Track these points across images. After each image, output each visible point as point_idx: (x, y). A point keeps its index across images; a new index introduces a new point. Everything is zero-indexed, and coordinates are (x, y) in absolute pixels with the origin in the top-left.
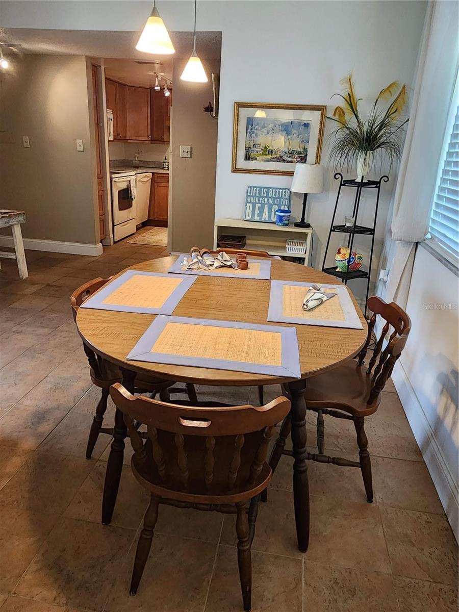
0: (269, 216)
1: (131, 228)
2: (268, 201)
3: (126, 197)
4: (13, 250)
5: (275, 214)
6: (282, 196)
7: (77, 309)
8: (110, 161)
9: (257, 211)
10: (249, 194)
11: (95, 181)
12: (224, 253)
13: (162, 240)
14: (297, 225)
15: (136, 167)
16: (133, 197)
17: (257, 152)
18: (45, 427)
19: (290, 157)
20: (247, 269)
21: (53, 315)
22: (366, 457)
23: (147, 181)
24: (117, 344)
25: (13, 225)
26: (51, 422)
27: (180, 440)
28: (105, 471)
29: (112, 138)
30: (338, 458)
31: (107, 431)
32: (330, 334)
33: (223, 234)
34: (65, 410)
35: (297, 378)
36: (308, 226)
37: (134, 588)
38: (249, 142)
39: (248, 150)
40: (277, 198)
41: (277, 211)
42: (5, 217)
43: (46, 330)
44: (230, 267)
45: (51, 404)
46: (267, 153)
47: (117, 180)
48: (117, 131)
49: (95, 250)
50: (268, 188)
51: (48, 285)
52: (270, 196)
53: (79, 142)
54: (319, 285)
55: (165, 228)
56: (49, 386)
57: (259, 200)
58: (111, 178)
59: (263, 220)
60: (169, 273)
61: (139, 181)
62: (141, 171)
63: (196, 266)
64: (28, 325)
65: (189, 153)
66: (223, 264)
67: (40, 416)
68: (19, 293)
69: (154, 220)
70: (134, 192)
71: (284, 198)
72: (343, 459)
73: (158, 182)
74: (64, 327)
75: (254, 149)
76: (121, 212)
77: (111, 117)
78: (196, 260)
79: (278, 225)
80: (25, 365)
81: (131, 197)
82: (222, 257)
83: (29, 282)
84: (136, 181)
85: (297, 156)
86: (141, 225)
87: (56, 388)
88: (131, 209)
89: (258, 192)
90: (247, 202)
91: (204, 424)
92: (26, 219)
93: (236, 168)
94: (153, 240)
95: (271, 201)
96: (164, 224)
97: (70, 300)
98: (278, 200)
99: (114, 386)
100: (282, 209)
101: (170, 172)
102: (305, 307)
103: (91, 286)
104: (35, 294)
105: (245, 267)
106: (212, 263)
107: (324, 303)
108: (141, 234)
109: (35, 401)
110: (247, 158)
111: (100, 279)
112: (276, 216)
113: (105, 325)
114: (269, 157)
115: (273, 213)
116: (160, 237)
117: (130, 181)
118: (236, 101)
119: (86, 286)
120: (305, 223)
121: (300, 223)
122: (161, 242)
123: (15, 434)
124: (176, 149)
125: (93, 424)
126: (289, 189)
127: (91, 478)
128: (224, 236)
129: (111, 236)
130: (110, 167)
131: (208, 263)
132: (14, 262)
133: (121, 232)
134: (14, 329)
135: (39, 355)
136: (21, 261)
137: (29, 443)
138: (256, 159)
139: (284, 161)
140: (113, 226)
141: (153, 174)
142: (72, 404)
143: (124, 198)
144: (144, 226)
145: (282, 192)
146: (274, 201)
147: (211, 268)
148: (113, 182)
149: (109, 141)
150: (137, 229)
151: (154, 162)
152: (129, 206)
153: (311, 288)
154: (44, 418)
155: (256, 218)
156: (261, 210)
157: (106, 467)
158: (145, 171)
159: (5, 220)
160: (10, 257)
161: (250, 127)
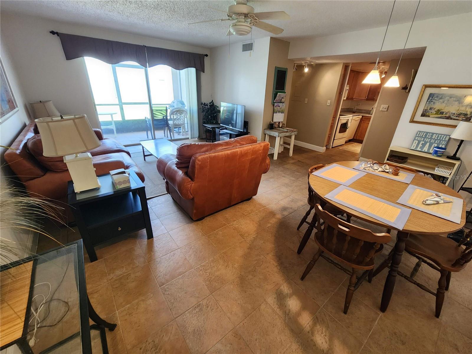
0: (429, 149)
1: (343, 141)
2: (430, 141)
3: (344, 127)
4: (289, 144)
5: (433, 149)
6: (443, 139)
7: (310, 174)
8: (341, 109)
9: (420, 145)
10: (418, 135)
11: (331, 118)
12: (387, 165)
13: (357, 150)
14: (448, 157)
15: (354, 112)
16: (348, 127)
17: (432, 113)
18: (286, 213)
19: (456, 117)
20: (397, 176)
21: (298, 174)
22: (441, 293)
23: (358, 120)
24: (322, 191)
25: (292, 135)
26: (288, 212)
27: (336, 232)
28: (303, 237)
29: (345, 99)
30: (421, 285)
31: (307, 223)
32: (433, 219)
33: (393, 154)
34: (293, 210)
35: (400, 230)
36: (458, 159)
37: (302, 278)
38: (427, 107)
39: (425, 111)
40: (439, 140)
41: (435, 147)
42: (290, 132)
43: (294, 179)
44: (388, 172)
45: (289, 206)
46: (439, 113)
47: (342, 119)
48: (349, 94)
49: (322, 149)
50: (433, 134)
51: (299, 161)
52: (433, 138)
53: (329, 101)
54: (440, 194)
55: (361, 144)
56: (290, 199)
57: (424, 139)
58: (339, 118)
59: (423, 151)
60: (353, 168)
61: (354, 119)
62: (356, 115)
63: (368, 168)
64: (288, 175)
65: (386, 109)
66: (383, 170)
67: (284, 209)
68: (287, 162)
69: (356, 139)
70: (349, 125)
71: (444, 141)
72: (425, 287)
73: (364, 121)
74: (300, 179)
75: (430, 111)
76: (339, 134)
77: (348, 89)
78: (369, 166)
79: (433, 155)
80: (284, 189)
81: (347, 127)
82: (385, 167)
83: (292, 158)
84: (352, 120)
85: (463, 116)
86: (348, 141)
87: (292, 201)
88: (345, 133)
89: (424, 135)
90: (415, 139)
91: (347, 230)
92: (297, 133)
93: (413, 120)
94: (352, 149)
95: (432, 141)
96: (361, 142)
97: (308, 170)
98: (439, 141)
99: (317, 204)
100: (440, 146)
101: (372, 116)
102: (424, 202)
103: (317, 167)
104: (293, 163)
105: (396, 174)
106: (377, 169)
107: (439, 204)
108: (347, 145)
109: (284, 203)
110: (423, 115)
111: (321, 165)
112: (433, 150)
113: (319, 183)
114: (440, 116)
115: (432, 148)
116: (357, 148)
117: (348, 120)
118: (424, 84)
119: (316, 166)
120: (456, 157)
121: (452, 156)
122: (357, 151)
123: (275, 211)
124: (379, 106)
125: (303, 218)
126: (450, 136)
127: (297, 236)
128: (393, 155)
129: (331, 144)
130: (340, 112)
131: (375, 168)
132: (289, 149)
133: (337, 143)
134: (283, 175)
135: (289, 187)
136: (291, 149)
137: (279, 216)
138: (429, 116)
139: (451, 119)
140: (334, 140)
141: (363, 116)
142: (296, 209)
143: (342, 128)
144: (349, 141)
145: (443, 137)
146: (435, 141)
147: (376, 171)
148: (340, 120)
149: (343, 100)
150: (345, 143)
151: (365, 110)
152: (345, 131)
153: (434, 194)
154: (286, 210)
155: (419, 149)
156: (424, 145)
157: (303, 236)
158: (358, 115)
159: (291, 133)
160: (288, 147)
161: (431, 98)
